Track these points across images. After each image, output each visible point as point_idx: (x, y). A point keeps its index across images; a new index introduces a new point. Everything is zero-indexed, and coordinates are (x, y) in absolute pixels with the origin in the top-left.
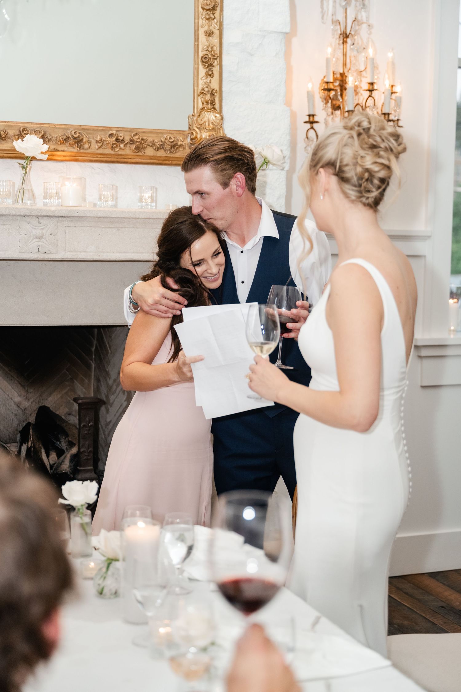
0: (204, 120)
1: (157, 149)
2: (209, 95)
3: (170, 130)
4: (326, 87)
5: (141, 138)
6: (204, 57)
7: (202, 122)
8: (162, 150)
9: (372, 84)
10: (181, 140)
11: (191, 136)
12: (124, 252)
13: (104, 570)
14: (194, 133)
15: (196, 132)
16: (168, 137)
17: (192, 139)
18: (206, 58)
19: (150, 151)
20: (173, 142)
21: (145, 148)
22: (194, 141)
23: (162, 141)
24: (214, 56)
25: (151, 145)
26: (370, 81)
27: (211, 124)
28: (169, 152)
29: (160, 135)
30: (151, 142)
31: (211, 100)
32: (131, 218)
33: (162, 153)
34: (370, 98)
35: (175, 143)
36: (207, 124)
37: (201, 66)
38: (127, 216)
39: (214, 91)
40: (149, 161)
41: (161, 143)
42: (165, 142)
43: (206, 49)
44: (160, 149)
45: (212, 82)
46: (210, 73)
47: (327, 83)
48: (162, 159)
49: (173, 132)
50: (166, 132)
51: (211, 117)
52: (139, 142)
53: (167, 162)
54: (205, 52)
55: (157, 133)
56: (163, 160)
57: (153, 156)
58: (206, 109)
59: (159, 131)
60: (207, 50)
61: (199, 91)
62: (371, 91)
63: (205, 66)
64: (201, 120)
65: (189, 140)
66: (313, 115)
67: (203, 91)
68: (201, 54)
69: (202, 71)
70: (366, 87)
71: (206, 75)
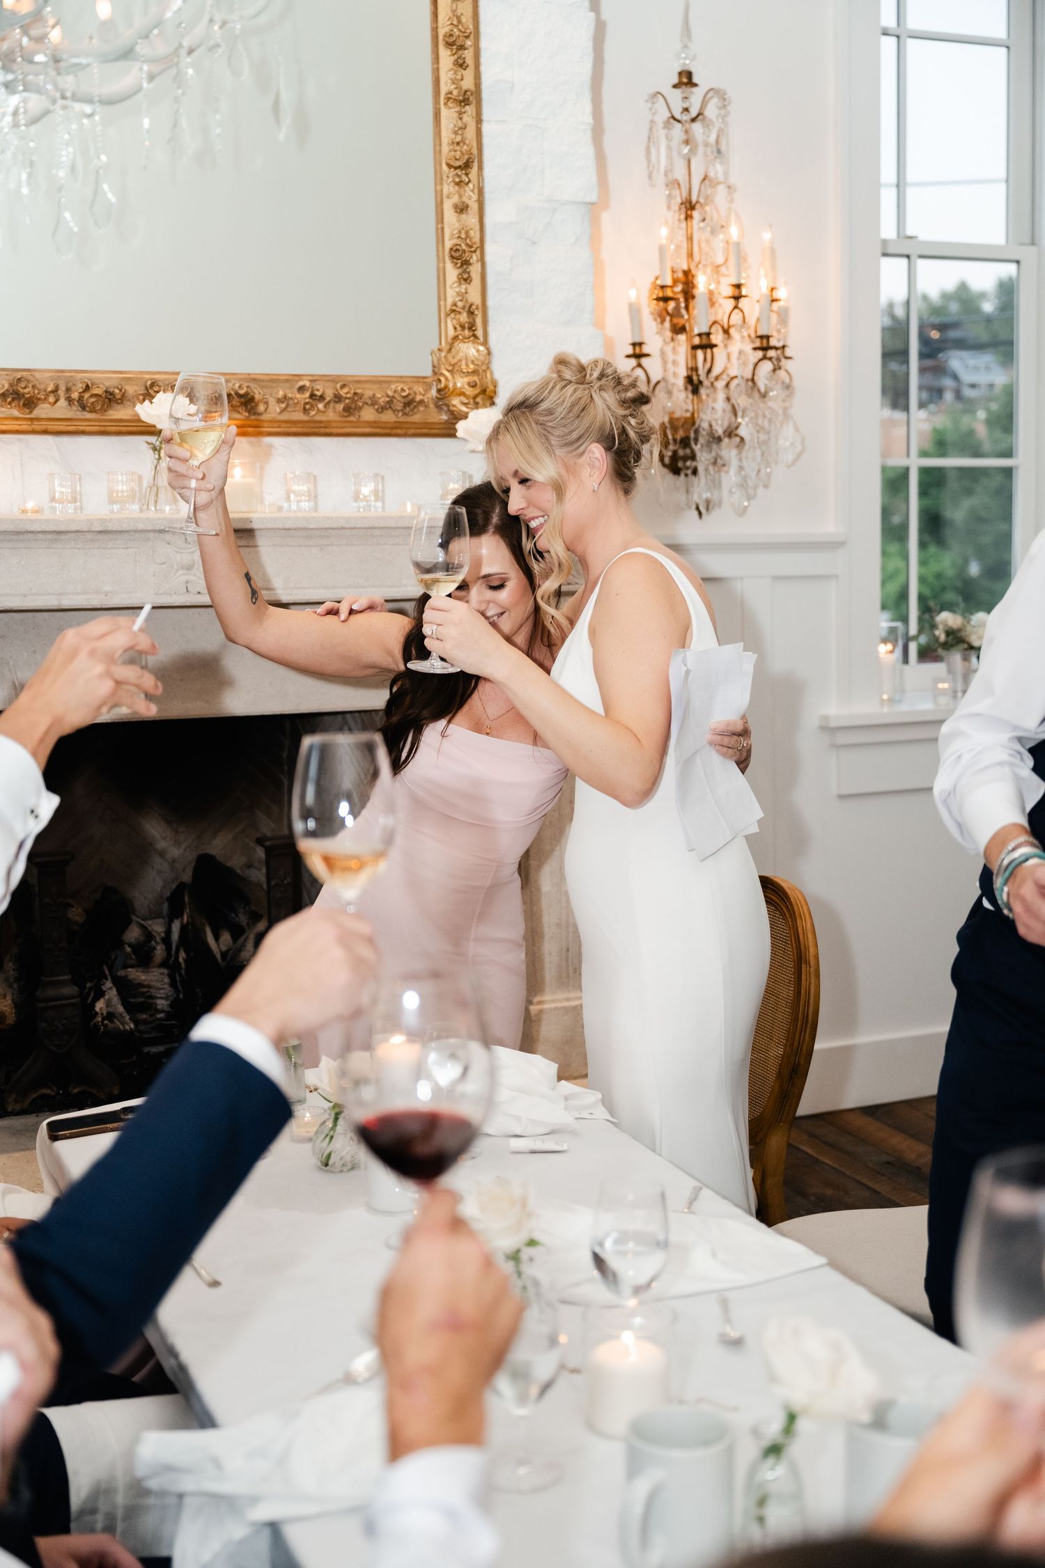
0: (458, 357)
1: (380, 410)
2: (465, 314)
3: (401, 377)
4: (661, 295)
5: (352, 392)
6: (455, 248)
7: (455, 361)
8: (390, 412)
9: (738, 286)
10: (421, 394)
11: (437, 385)
12: (333, 587)
13: (330, 1124)
14: (443, 379)
15: (447, 379)
16: (399, 388)
17: (439, 391)
18: (457, 250)
19: (368, 414)
20: (407, 396)
21: (360, 408)
22: (442, 393)
23: (388, 396)
24: (471, 247)
25: (370, 402)
26: (735, 282)
27: (470, 363)
28: (400, 414)
29: (384, 385)
30: (370, 398)
31: (469, 323)
32: (343, 528)
33: (388, 417)
34: (736, 311)
35: (410, 397)
36: (463, 363)
37: (449, 266)
38: (335, 525)
39: (474, 307)
40: (367, 430)
41: (388, 399)
42: (394, 397)
43: (456, 236)
44: (386, 409)
45: (469, 291)
46: (466, 276)
47: (663, 287)
48: (390, 425)
49: (405, 380)
50: (395, 379)
51: (470, 350)
52: (349, 398)
53: (399, 431)
54: (456, 241)
55: (380, 382)
56: (392, 428)
57: (375, 422)
58: (460, 337)
59: (382, 379)
60: (459, 237)
61: (448, 307)
62: (737, 298)
63: (457, 264)
64: (454, 357)
65: (434, 392)
66: (640, 344)
67: (454, 308)
68: (448, 244)
69: (452, 273)
71: (459, 279)
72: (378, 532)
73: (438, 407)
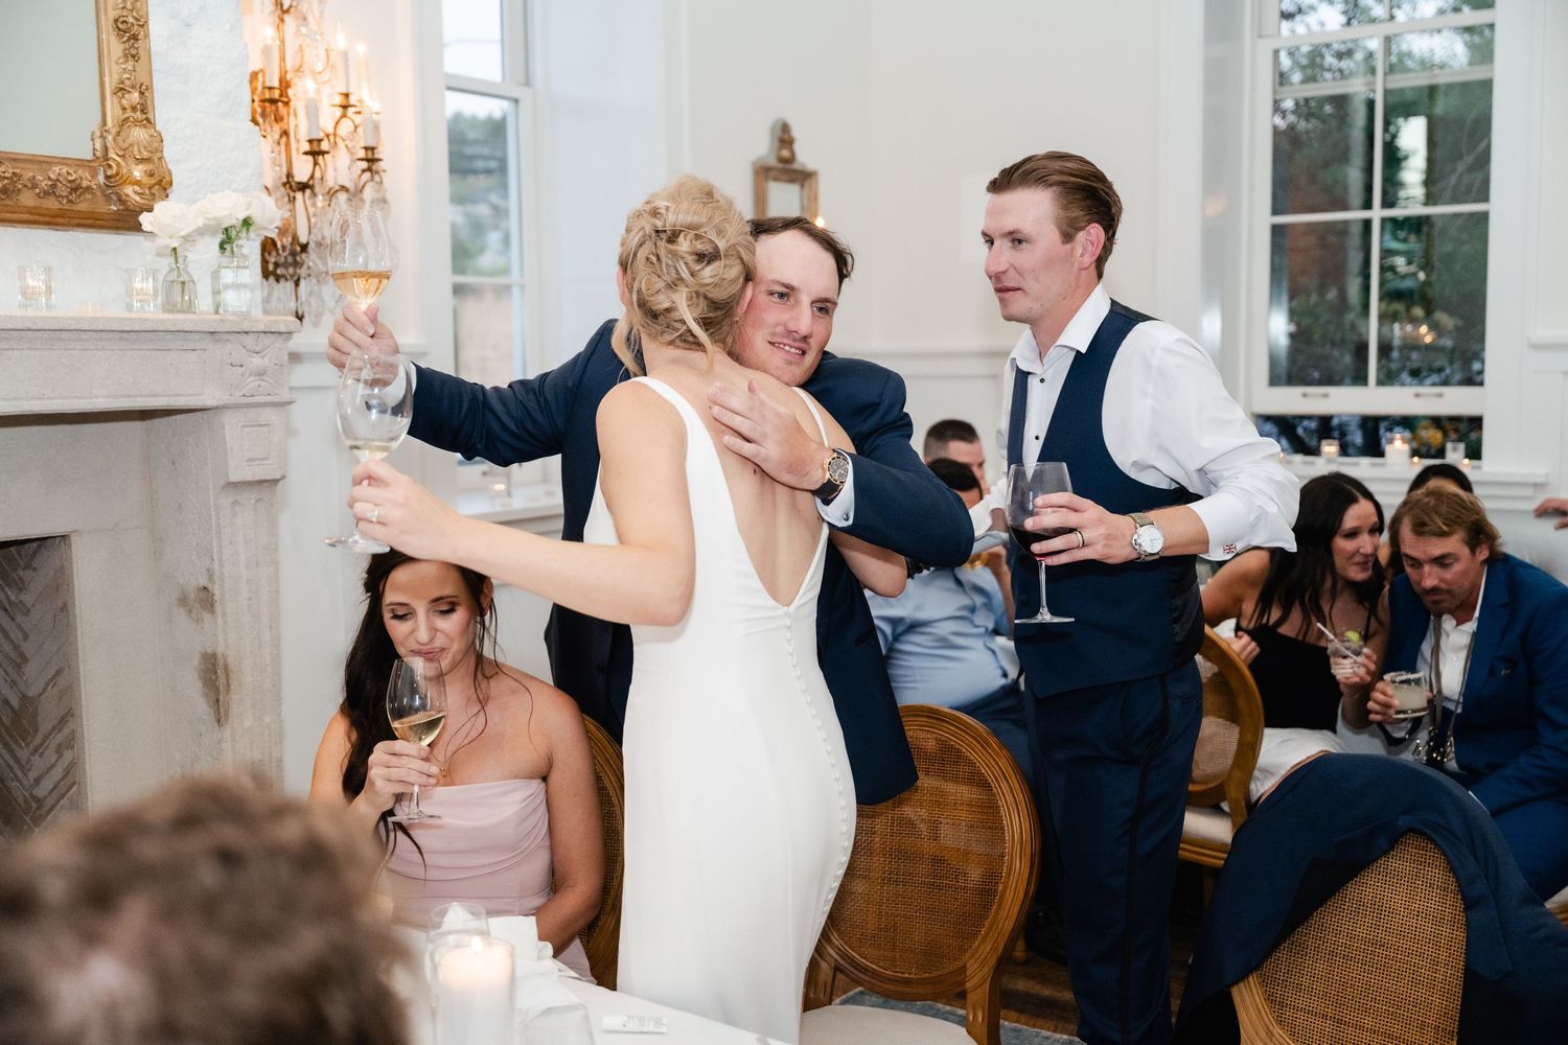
0: (129, 141)
1: (42, 194)
2: (136, 95)
3: (64, 158)
4: (267, 96)
5: (11, 171)
6: (121, 19)
7: (126, 145)
8: (52, 198)
9: (347, 95)
10: (87, 179)
11: (105, 172)
14: (113, 165)
15: (118, 164)
16: (64, 171)
17: (107, 177)
18: (124, 22)
19: (28, 199)
20: (73, 181)
21: (19, 190)
22: (112, 180)
23: (50, 179)
24: (139, 20)
25: (30, 185)
26: (344, 91)
27: (142, 150)
28: (65, 201)
29: (44, 166)
30: (29, 180)
31: (142, 105)
32: (29, 330)
33: (51, 204)
34: (344, 120)
35: (77, 182)
36: (136, 149)
37: (113, 39)
38: (20, 326)
39: (144, 87)
40: (25, 217)
41: (50, 183)
42: (58, 180)
43: (121, 6)
44: (49, 194)
45: (137, 69)
46: (133, 52)
47: (270, 88)
48: (51, 213)
49: (70, 162)
50: (57, 161)
51: (139, 134)
52: (8, 178)
53: (61, 220)
54: (119, 12)
55: (40, 162)
56: (53, 217)
57: (34, 208)
58: (131, 119)
59: (41, 159)
60: (123, 8)
61: (114, 85)
62: (345, 107)
63: (123, 36)
64: (124, 141)
65: (101, 179)
67: (122, 86)
68: (112, 14)
69: (116, 48)
70: (338, 100)
71: (126, 56)
72: (65, 335)
73: (107, 197)
